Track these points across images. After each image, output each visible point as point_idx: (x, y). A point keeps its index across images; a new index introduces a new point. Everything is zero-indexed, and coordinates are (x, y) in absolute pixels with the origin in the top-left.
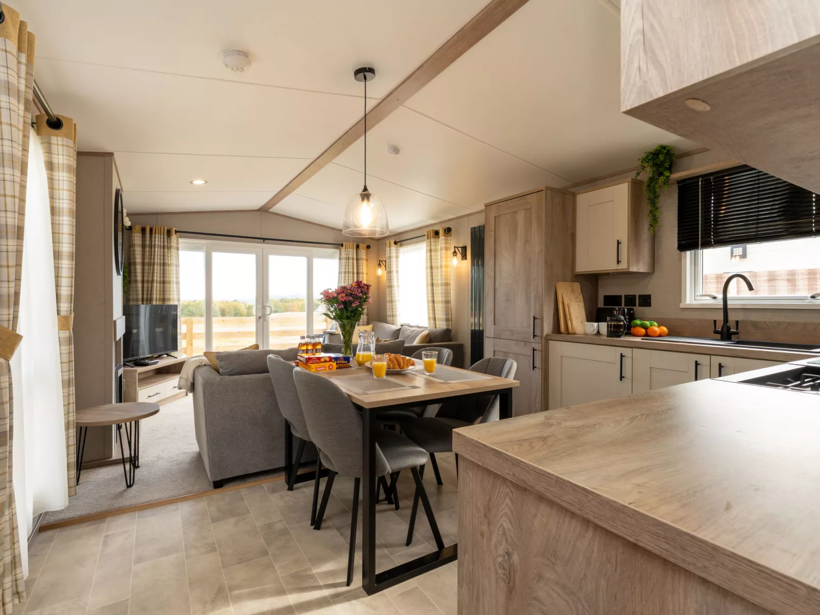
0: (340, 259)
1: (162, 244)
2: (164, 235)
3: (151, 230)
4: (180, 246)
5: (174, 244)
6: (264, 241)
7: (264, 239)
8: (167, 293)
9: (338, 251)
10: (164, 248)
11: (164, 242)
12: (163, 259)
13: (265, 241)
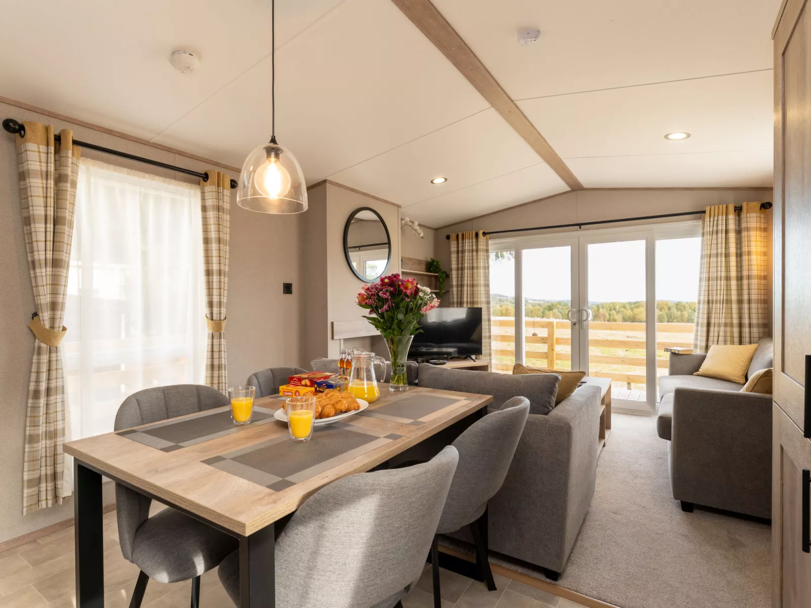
0: (703, 235)
1: (471, 248)
2: (472, 239)
3: (463, 235)
4: (490, 247)
5: (482, 246)
6: (580, 228)
7: (580, 225)
8: (475, 296)
9: (700, 223)
10: (472, 252)
11: (472, 246)
12: (472, 263)
13: (582, 226)
